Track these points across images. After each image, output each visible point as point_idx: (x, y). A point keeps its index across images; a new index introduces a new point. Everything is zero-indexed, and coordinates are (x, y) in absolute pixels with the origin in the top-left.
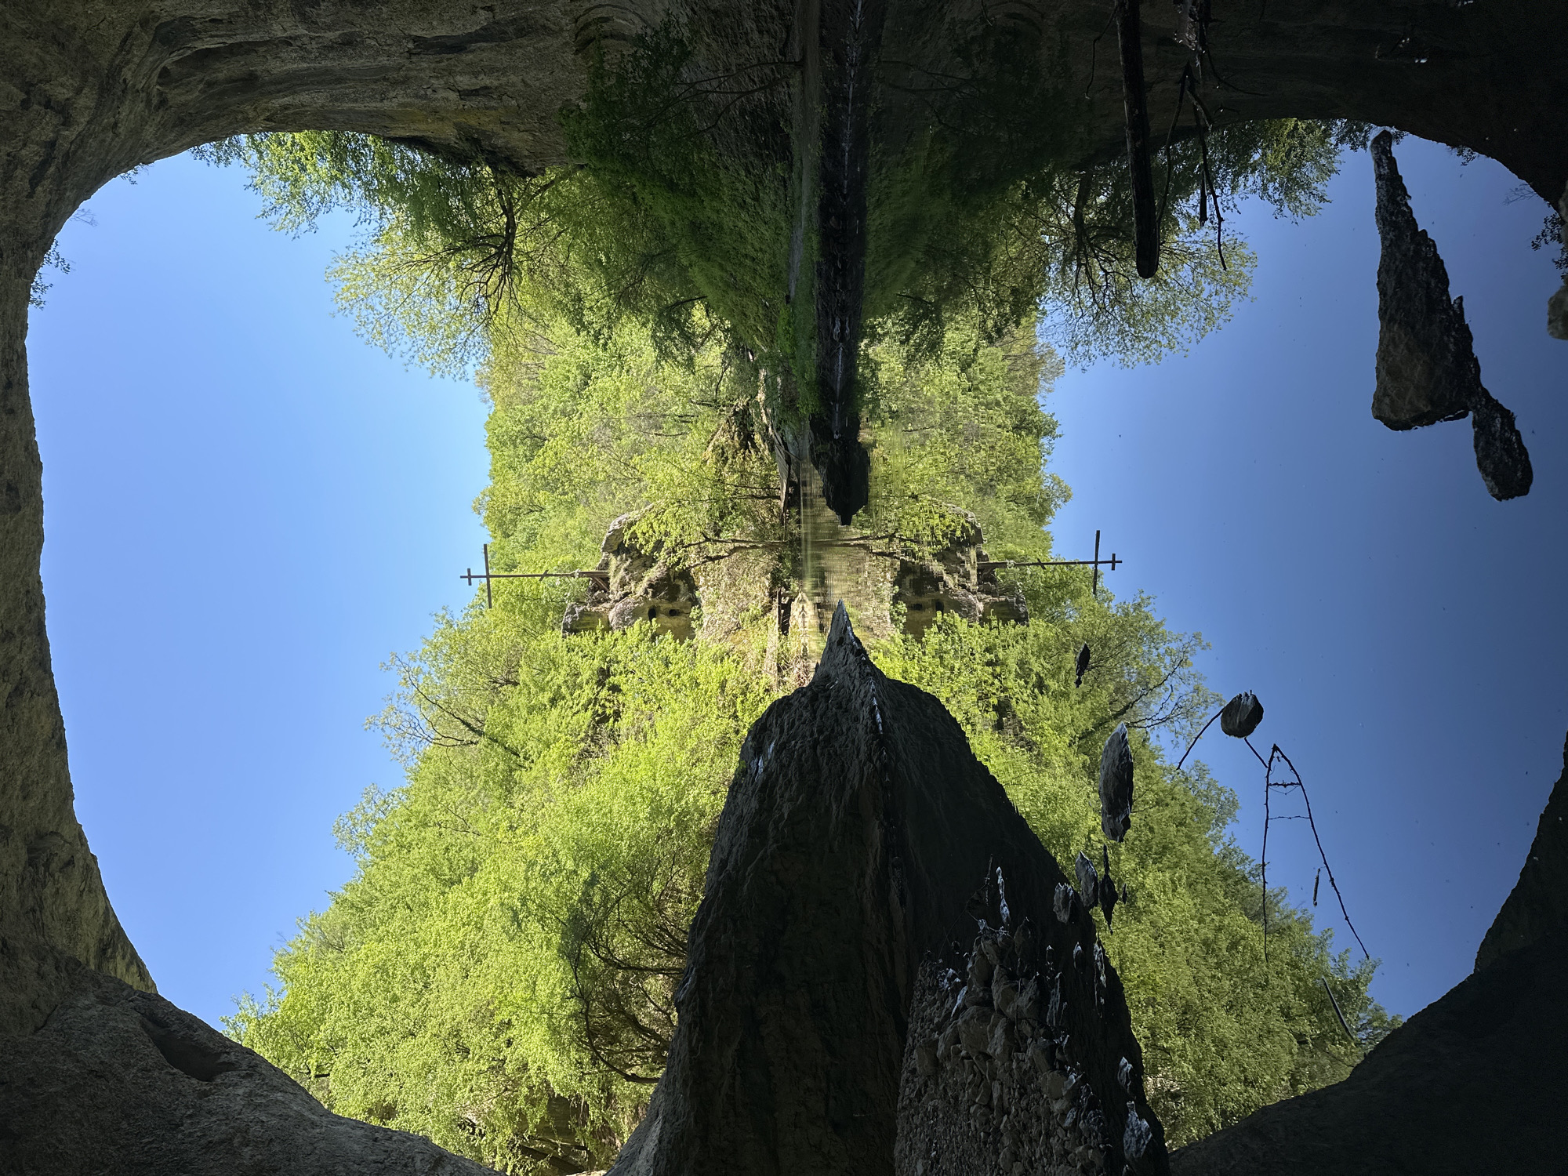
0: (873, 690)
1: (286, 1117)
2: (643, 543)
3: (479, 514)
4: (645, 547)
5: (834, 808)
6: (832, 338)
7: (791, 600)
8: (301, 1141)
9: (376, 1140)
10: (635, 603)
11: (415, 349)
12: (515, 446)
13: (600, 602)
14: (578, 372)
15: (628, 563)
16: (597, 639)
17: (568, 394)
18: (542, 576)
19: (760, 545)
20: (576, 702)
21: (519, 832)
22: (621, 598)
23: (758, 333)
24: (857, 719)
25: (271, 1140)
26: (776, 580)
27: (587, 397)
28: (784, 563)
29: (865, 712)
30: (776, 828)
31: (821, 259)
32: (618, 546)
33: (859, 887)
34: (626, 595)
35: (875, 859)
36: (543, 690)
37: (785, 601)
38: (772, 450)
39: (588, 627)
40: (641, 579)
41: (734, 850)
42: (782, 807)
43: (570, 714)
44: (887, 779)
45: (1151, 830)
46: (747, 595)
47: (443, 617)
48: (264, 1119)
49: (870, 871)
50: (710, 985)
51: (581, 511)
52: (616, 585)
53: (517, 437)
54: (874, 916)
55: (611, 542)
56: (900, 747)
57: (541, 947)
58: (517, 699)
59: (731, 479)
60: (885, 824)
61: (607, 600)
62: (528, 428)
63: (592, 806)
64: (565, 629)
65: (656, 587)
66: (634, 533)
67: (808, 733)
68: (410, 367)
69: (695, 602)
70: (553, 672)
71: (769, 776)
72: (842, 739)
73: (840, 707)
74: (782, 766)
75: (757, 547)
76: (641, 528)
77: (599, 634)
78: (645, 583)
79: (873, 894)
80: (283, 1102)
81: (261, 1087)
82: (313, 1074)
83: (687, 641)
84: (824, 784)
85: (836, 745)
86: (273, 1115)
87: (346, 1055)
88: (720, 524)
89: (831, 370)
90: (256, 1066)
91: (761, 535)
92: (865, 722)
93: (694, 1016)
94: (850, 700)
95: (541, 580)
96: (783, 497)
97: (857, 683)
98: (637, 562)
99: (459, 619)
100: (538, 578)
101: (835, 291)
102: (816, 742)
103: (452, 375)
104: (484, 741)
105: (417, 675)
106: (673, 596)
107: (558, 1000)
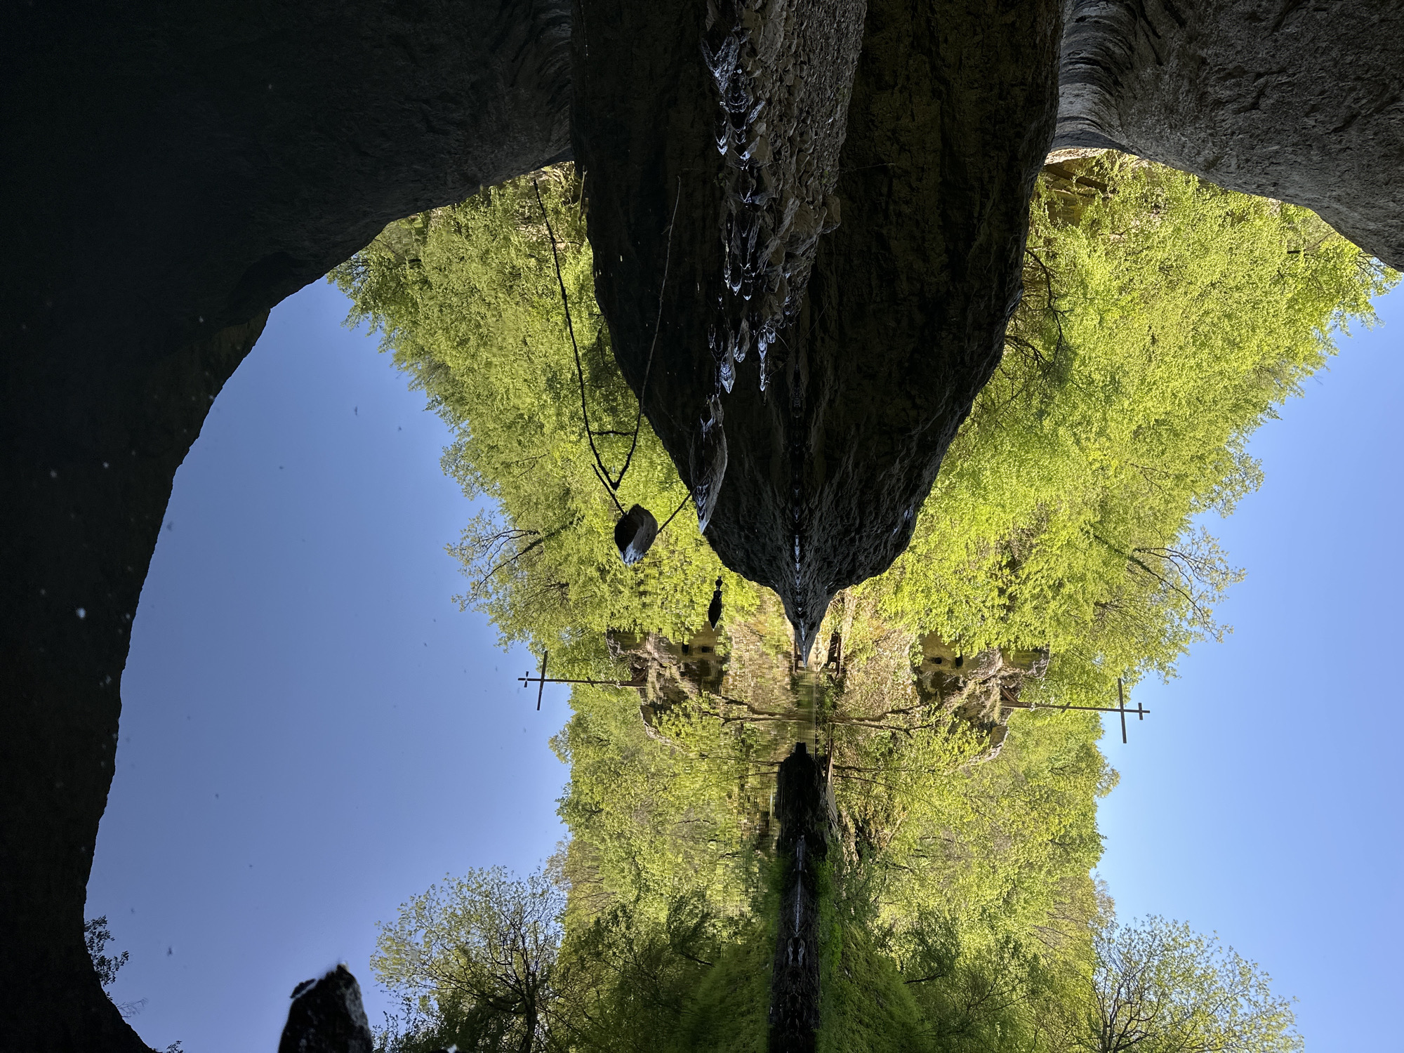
0: (798, 578)
1: (1368, 205)
2: (968, 733)
3: (1113, 770)
4: (966, 728)
5: (850, 466)
6: (806, 943)
7: (826, 665)
8: (1354, 184)
9: (1275, 184)
10: (977, 673)
11: (1206, 955)
12: (1081, 836)
13: (1011, 677)
14: (1016, 907)
15: (982, 713)
16: (1016, 642)
17: (1026, 885)
18: (1068, 706)
19: (854, 721)
20: (1038, 582)
21: (1097, 465)
22: (989, 679)
23: (855, 941)
24: (817, 550)
25: (1386, 184)
26: (840, 685)
27: (1007, 881)
28: (831, 701)
29: (809, 556)
30: (909, 450)
31: (815, 1030)
32: (992, 731)
33: (836, 391)
34: (985, 682)
35: (817, 416)
36: (1070, 597)
37: (833, 665)
38: (840, 816)
39: (1023, 654)
40: (969, 696)
41: (951, 431)
42: (900, 470)
43: (1044, 571)
44: (797, 491)
45: (520, 442)
46: (866, 672)
47: (1167, 674)
48: (1391, 204)
49: (824, 405)
50: (993, 302)
51: (1022, 767)
52: (994, 692)
53: (1079, 846)
54: (826, 362)
55: (998, 735)
56: (779, 521)
57: (1090, 358)
58: (1097, 590)
59: (879, 790)
60: (804, 449)
61: (1003, 678)
62: (1068, 854)
63: (1038, 483)
64: (1047, 653)
65: (955, 687)
66: (980, 743)
67: (865, 539)
68: (1212, 935)
69: (916, 670)
70: (1060, 612)
71: (907, 500)
72: (834, 532)
73: (830, 564)
74: (894, 509)
75: (857, 719)
76: (972, 748)
77: (1013, 646)
78: (966, 692)
79: (823, 382)
80: (1369, 220)
81: (1390, 235)
82: (1302, 253)
83: (927, 633)
84: (857, 489)
85: (840, 527)
86: (1381, 208)
87: (1270, 270)
88: (891, 745)
89: (806, 908)
90: (1394, 255)
91: (852, 731)
92: (811, 547)
93: (1012, 273)
94: (820, 569)
95: (1069, 703)
96: (831, 767)
97: (811, 586)
98: (973, 713)
99: (1153, 671)
100: (1071, 705)
101: (802, 995)
102: (858, 531)
103: (1164, 922)
104: (1129, 552)
105: (1193, 619)
106: (938, 679)
107: (1079, 310)
